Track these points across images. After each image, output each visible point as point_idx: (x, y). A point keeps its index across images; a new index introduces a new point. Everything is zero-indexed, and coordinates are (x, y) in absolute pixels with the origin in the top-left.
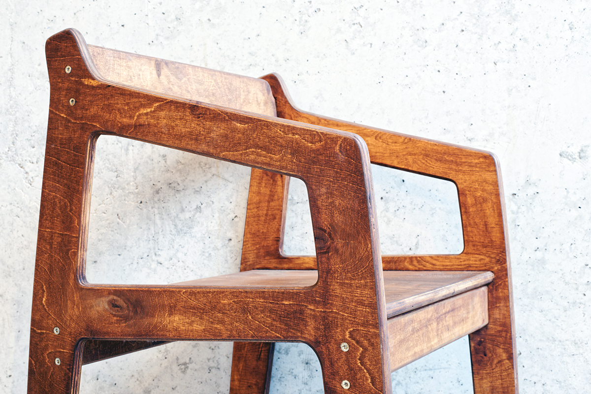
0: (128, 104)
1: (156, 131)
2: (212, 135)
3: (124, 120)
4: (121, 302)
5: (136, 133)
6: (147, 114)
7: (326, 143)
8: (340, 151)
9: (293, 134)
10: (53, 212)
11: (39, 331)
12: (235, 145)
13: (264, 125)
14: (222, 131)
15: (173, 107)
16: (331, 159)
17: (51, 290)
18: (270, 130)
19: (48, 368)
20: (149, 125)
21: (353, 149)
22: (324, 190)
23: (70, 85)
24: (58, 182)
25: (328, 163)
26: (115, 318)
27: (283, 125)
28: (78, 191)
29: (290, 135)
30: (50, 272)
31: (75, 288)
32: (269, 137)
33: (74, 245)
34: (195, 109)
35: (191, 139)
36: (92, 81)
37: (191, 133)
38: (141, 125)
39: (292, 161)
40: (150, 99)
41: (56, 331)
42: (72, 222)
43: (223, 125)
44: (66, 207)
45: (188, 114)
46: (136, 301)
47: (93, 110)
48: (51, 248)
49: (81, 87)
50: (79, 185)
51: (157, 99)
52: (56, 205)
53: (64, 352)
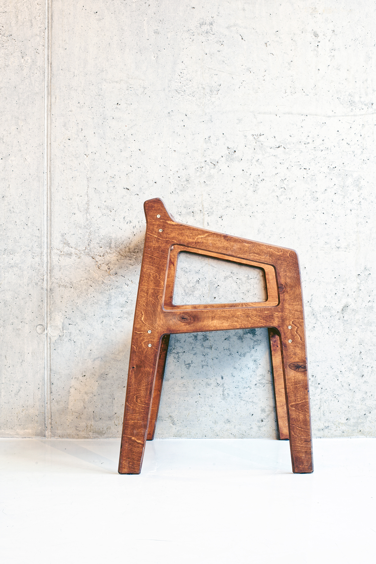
0: (192, 233)
1: (206, 245)
2: (234, 248)
3: (190, 240)
4: (186, 316)
5: (196, 245)
6: (202, 238)
7: (284, 253)
8: (290, 256)
9: (270, 249)
10: (149, 279)
11: (139, 333)
12: (244, 252)
13: (258, 245)
14: (238, 246)
15: (215, 236)
16: (286, 258)
17: (147, 314)
18: (260, 247)
19: (144, 349)
20: (203, 242)
21: (295, 255)
22: (282, 270)
23: (160, 223)
24: (152, 266)
25: (284, 260)
26: (183, 324)
27: (266, 245)
28: (164, 270)
29: (269, 249)
30: (147, 306)
31: (161, 312)
32: (259, 250)
33: (161, 293)
34: (225, 237)
35: (224, 249)
36: (173, 222)
37: (224, 247)
38: (198, 242)
39: (270, 259)
40: (203, 232)
41: (149, 332)
42: (160, 283)
43: (239, 244)
44: (157, 277)
45: (222, 239)
46: (195, 316)
47: (173, 235)
48: (147, 295)
49: (166, 224)
50: (164, 267)
51: (207, 232)
52: (151, 275)
53: (153, 341)
